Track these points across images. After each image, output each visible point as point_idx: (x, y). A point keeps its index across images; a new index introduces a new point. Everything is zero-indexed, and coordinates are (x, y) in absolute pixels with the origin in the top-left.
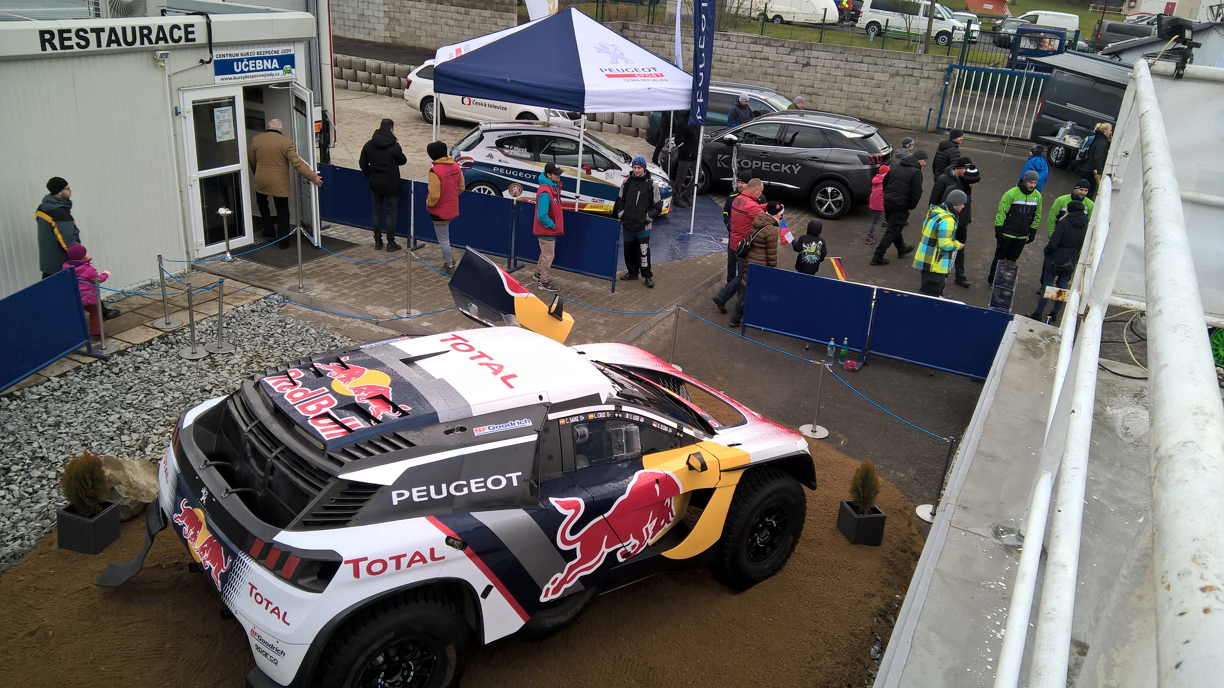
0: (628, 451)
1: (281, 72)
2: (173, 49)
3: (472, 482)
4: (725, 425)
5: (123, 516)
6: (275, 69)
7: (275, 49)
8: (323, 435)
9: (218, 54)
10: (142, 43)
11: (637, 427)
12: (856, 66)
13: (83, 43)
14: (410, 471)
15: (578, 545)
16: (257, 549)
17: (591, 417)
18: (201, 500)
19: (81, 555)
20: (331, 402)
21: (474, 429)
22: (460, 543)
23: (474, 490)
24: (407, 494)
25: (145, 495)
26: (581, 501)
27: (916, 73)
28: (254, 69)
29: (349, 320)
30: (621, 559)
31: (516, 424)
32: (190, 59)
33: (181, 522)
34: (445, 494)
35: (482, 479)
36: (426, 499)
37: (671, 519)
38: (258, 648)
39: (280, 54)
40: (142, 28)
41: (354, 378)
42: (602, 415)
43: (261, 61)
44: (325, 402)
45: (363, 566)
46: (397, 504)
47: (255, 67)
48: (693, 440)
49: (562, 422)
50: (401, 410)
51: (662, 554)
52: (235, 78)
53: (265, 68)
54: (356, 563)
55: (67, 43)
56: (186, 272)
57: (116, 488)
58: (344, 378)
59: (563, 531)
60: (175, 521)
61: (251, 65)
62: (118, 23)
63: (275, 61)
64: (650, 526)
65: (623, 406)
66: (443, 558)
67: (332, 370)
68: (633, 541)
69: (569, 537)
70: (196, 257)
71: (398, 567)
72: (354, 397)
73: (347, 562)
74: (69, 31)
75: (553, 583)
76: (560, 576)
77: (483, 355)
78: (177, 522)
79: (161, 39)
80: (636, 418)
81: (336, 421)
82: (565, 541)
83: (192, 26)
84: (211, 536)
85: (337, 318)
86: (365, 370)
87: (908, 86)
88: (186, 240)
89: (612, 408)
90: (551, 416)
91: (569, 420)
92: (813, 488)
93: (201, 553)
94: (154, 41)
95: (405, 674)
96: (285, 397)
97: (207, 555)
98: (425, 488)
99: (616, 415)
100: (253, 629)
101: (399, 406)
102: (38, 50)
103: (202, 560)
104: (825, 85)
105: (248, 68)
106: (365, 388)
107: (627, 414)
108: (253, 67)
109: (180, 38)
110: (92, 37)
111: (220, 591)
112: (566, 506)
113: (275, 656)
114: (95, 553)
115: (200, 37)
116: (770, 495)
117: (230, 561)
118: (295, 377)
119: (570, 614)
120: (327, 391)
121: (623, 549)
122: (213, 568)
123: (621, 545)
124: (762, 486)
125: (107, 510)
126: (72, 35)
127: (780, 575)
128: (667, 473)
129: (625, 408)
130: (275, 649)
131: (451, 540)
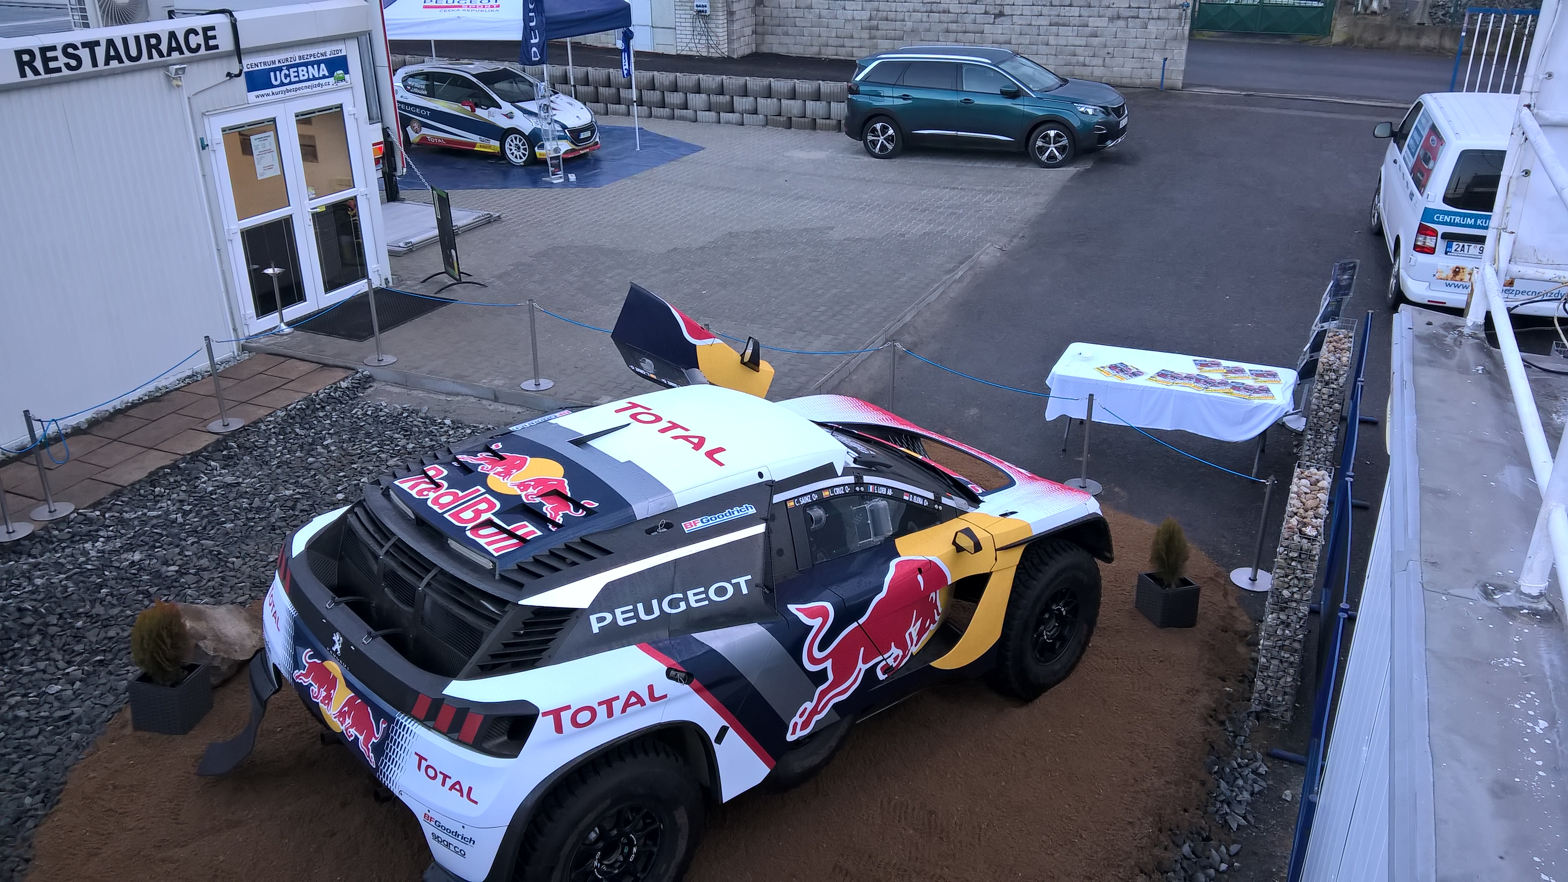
0: (875, 535)
1: (331, 80)
2: (190, 61)
3: (690, 593)
4: (989, 491)
5: (214, 681)
6: (324, 77)
7: (322, 50)
8: (490, 549)
9: (250, 63)
10: (150, 57)
11: (884, 502)
12: (1064, 11)
13: (73, 63)
14: (609, 588)
15: (828, 664)
16: (421, 708)
17: (826, 494)
18: (334, 649)
19: (165, 737)
20: (492, 506)
21: (683, 524)
22: (684, 675)
23: (694, 605)
24: (609, 617)
25: (238, 650)
26: (829, 606)
27: (1143, 13)
28: (297, 79)
29: (459, 398)
30: (881, 677)
31: (736, 513)
32: (215, 72)
33: (306, 680)
34: (657, 613)
35: (702, 589)
36: (634, 621)
37: (937, 618)
38: (436, 838)
39: (329, 57)
40: (148, 37)
41: (515, 471)
42: (839, 491)
43: (304, 68)
44: (483, 506)
45: (566, 716)
46: (598, 631)
47: (298, 76)
48: (956, 513)
49: (791, 504)
50: (584, 508)
51: (931, 664)
52: (273, 94)
53: (311, 77)
54: (556, 714)
55: (52, 65)
56: (236, 354)
57: (201, 644)
58: (501, 472)
59: (811, 647)
60: (298, 680)
61: (292, 75)
62: (117, 32)
63: (323, 66)
64: (914, 630)
65: (864, 477)
66: (665, 696)
67: (482, 462)
68: (895, 651)
69: (818, 655)
70: (247, 334)
71: (610, 714)
72: (520, 496)
73: (545, 714)
74: (54, 48)
75: (801, 716)
76: (809, 706)
77: (675, 426)
78: (300, 681)
79: (174, 49)
80: (883, 491)
81: (502, 530)
82: (813, 661)
83: (213, 28)
84: (353, 694)
85: (443, 397)
86: (527, 459)
87: (1133, 32)
88: (232, 314)
89: (851, 479)
90: (777, 498)
91: (798, 502)
92: (1109, 560)
93: (341, 719)
94: (165, 53)
95: (626, 851)
96: (429, 503)
97: (350, 721)
98: (631, 607)
99: (858, 489)
100: (427, 813)
101: (582, 503)
102: (16, 78)
103: (343, 728)
104: (1026, 40)
105: (288, 78)
106: (533, 483)
107: (871, 486)
108: (295, 77)
109: (199, 46)
110: (84, 54)
111: (374, 767)
112: (811, 614)
113: (461, 846)
114: (184, 732)
115: (225, 42)
116: (1057, 575)
117: (383, 726)
118: (436, 476)
119: (823, 753)
120: (483, 490)
121: (884, 663)
122: (361, 738)
123: (880, 658)
124: (1047, 564)
125: (194, 674)
126: (59, 53)
127: (1073, 676)
128: (931, 558)
129: (867, 479)
130: (460, 837)
131: (673, 673)
